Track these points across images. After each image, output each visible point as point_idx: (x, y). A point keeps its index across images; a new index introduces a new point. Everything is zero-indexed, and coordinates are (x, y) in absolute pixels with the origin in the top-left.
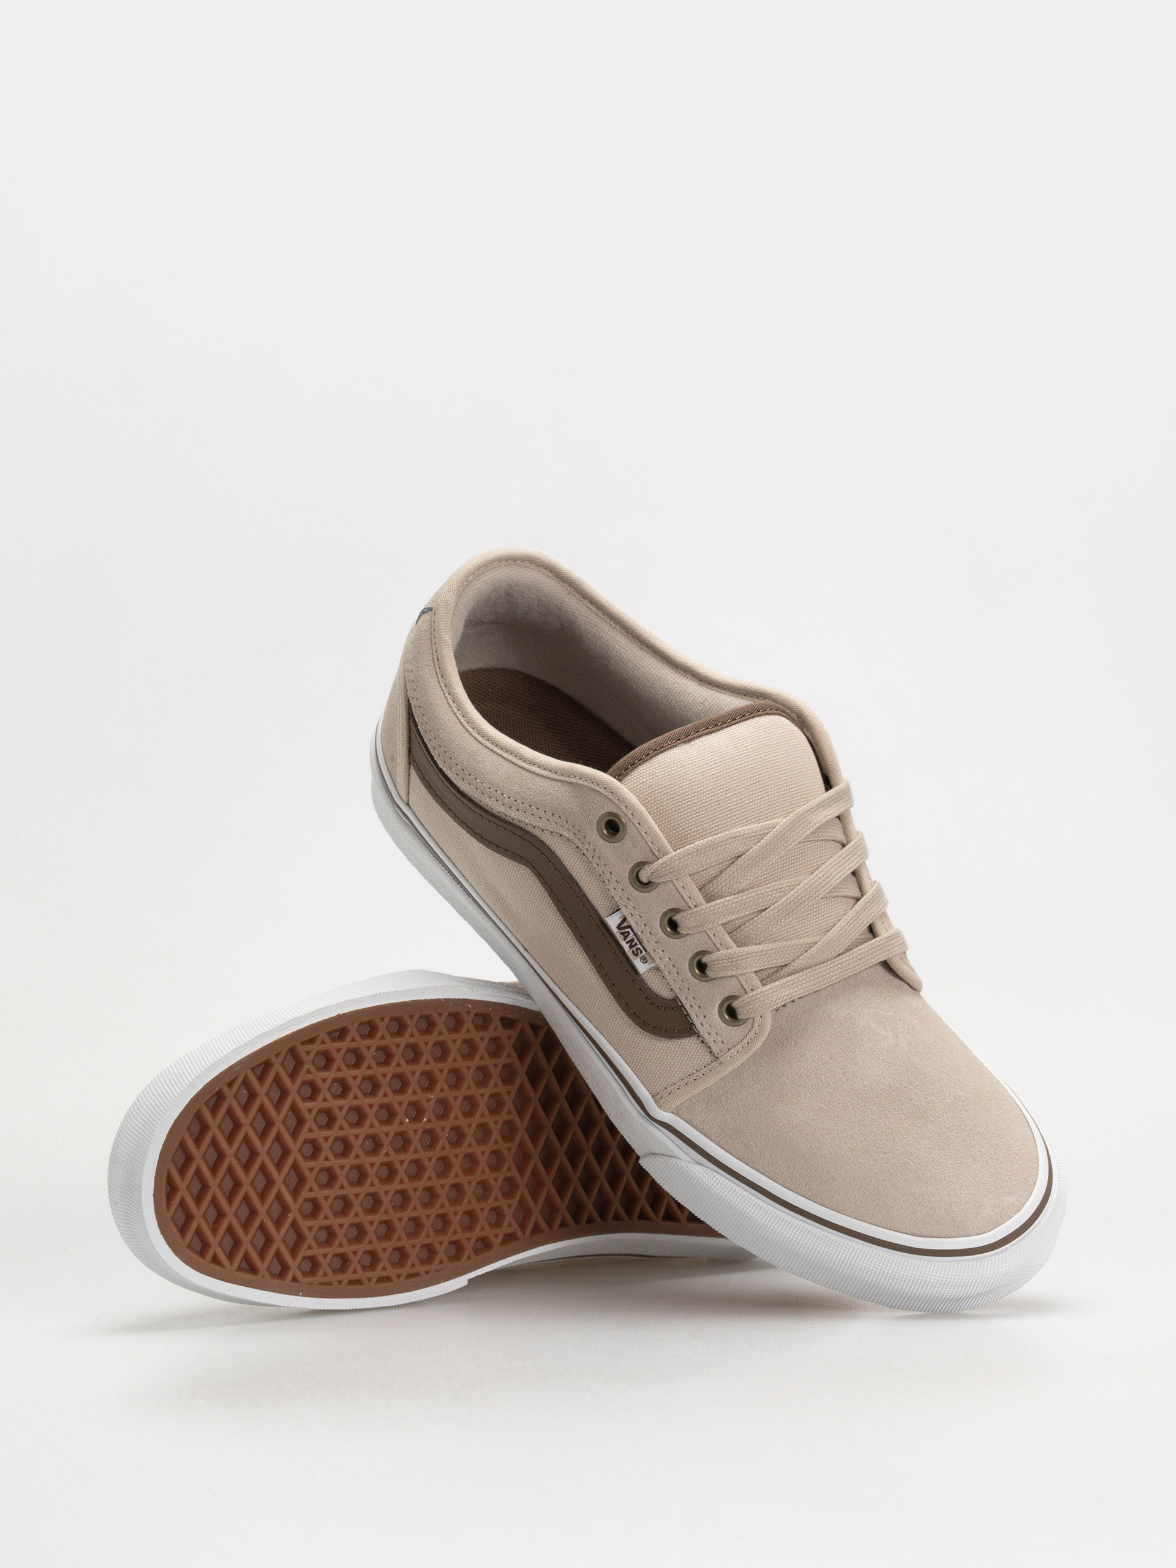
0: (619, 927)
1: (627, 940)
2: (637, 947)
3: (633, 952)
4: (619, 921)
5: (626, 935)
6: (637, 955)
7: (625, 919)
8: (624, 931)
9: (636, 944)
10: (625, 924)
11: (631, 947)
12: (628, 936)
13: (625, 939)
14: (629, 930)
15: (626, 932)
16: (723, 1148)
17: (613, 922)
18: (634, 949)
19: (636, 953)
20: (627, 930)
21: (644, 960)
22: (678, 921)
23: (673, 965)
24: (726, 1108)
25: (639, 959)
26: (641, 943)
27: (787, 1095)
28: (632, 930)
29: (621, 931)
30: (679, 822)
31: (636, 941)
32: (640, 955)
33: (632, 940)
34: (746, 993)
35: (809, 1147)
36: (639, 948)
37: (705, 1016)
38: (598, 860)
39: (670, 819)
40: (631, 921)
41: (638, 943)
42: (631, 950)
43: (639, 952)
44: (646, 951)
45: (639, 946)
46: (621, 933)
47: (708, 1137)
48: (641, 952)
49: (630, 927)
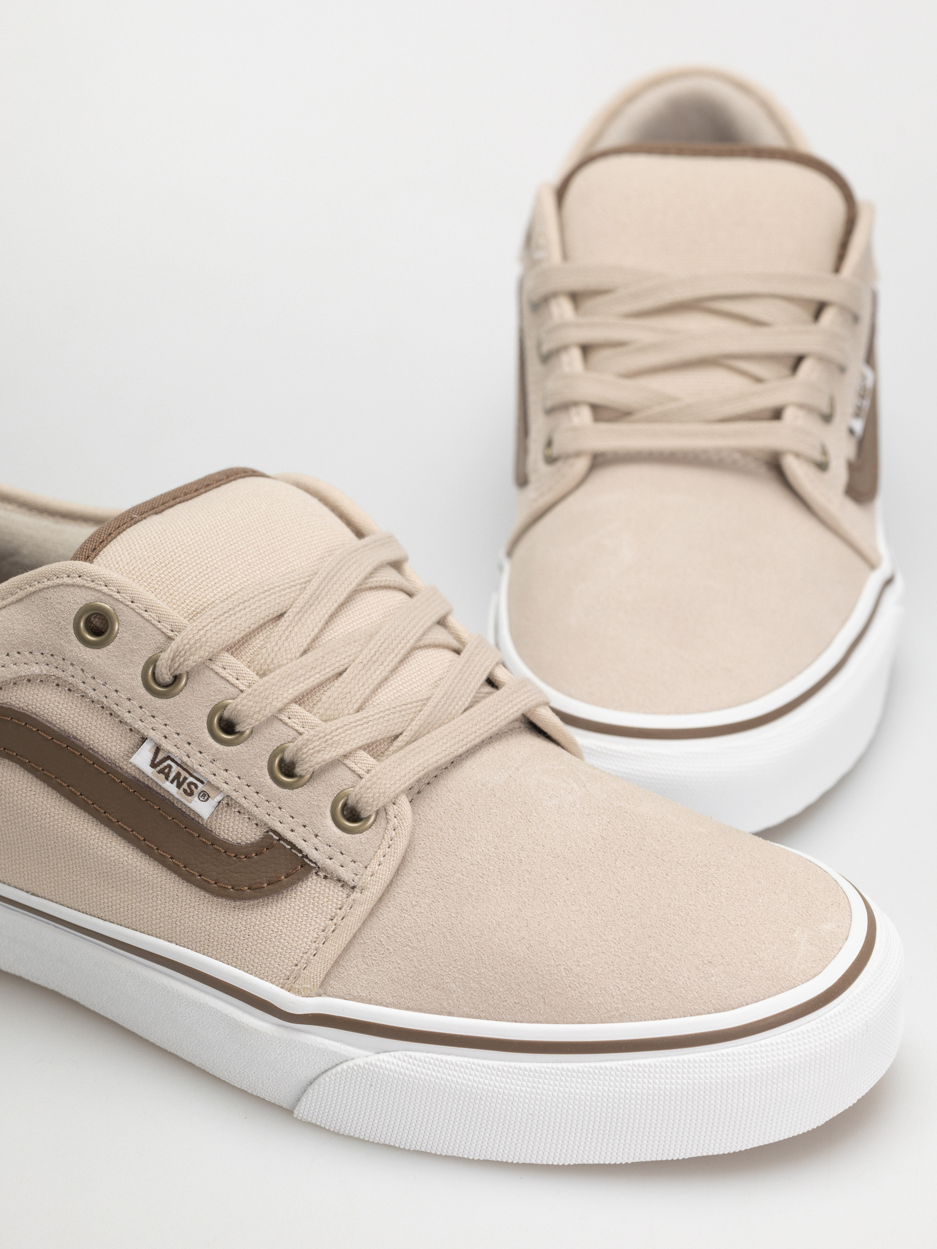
0: (153, 765)
1: (171, 778)
2: (188, 781)
3: (185, 791)
4: (150, 756)
5: (166, 771)
6: (191, 794)
7: (158, 750)
8: (162, 766)
9: (185, 779)
10: (160, 756)
11: (179, 786)
12: (170, 771)
13: (167, 778)
14: (169, 762)
15: (165, 767)
16: (408, 1009)
17: (142, 759)
18: (185, 786)
19: (189, 791)
20: (165, 764)
21: (205, 796)
22: (232, 717)
23: (247, 785)
24: (392, 950)
25: (196, 799)
26: (191, 775)
27: (470, 895)
28: (173, 760)
29: (158, 768)
30: (185, 592)
31: (184, 774)
32: (196, 792)
33: (178, 775)
34: (361, 778)
35: (527, 945)
36: (191, 783)
37: (316, 836)
38: (93, 682)
39: (171, 591)
40: (168, 746)
41: (187, 775)
42: (182, 789)
43: (193, 787)
44: (202, 782)
45: (191, 779)
46: (159, 772)
47: (381, 1004)
48: (196, 787)
49: (168, 758)
